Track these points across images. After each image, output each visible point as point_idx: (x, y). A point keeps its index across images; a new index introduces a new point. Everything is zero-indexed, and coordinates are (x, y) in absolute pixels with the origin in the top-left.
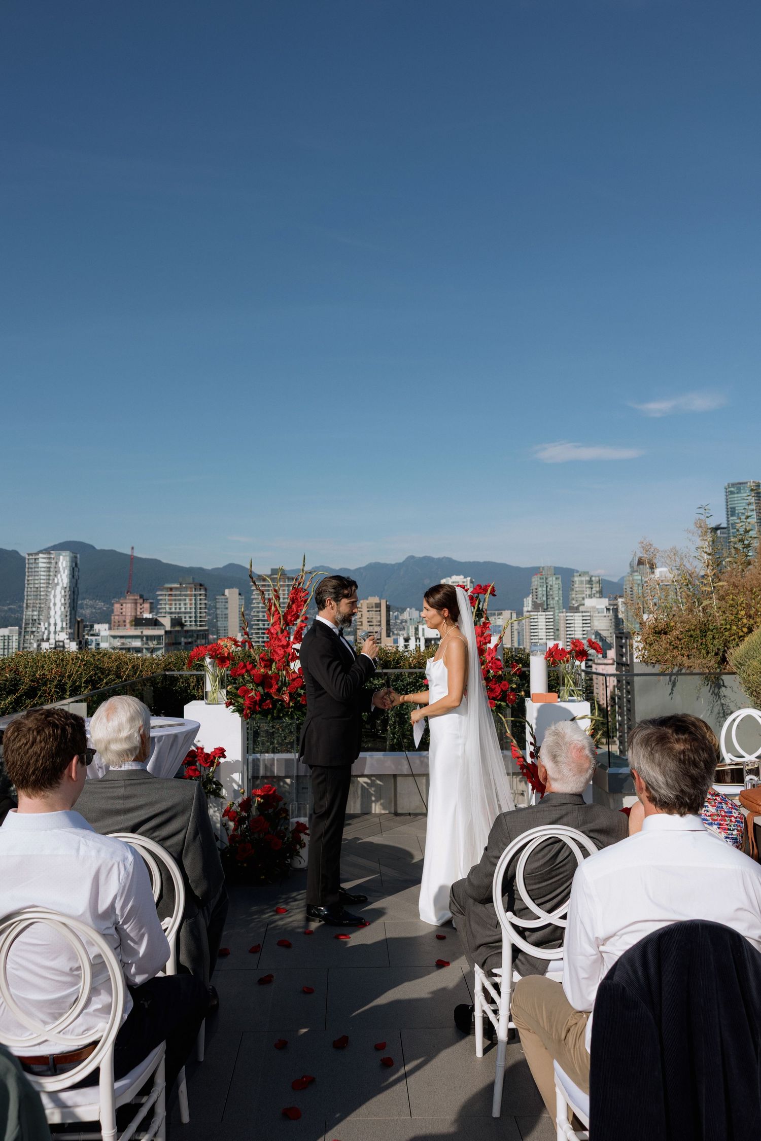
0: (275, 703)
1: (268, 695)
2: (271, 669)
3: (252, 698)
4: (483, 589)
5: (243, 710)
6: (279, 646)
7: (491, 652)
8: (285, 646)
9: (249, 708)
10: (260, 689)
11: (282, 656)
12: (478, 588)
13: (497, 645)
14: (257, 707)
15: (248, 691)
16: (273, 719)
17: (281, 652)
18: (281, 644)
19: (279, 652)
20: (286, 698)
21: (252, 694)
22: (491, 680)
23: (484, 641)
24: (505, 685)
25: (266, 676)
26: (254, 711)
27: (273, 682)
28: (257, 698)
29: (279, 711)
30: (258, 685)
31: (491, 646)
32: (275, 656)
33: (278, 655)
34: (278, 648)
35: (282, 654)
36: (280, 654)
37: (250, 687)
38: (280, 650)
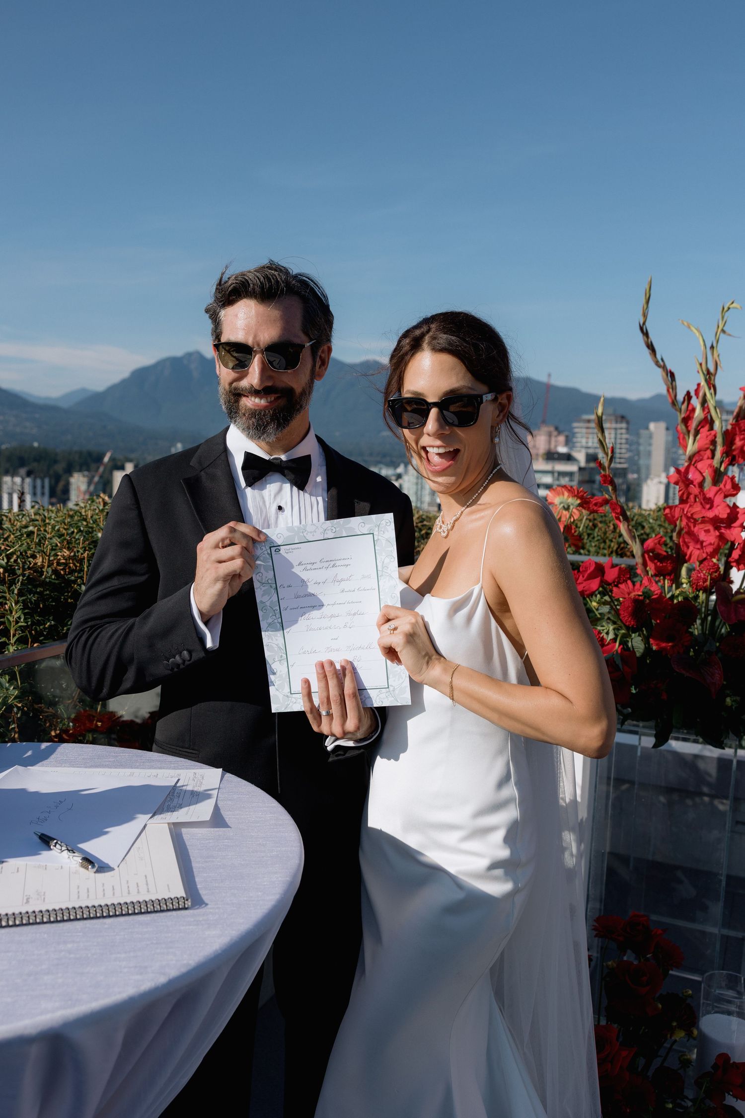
6: (704, 520)
8: (722, 521)
11: (710, 549)
17: (709, 537)
18: (710, 514)
19: (702, 536)
32: (691, 548)
33: (699, 546)
34: (701, 526)
35: (711, 544)
36: (704, 544)
37: (607, 633)
38: (707, 531)
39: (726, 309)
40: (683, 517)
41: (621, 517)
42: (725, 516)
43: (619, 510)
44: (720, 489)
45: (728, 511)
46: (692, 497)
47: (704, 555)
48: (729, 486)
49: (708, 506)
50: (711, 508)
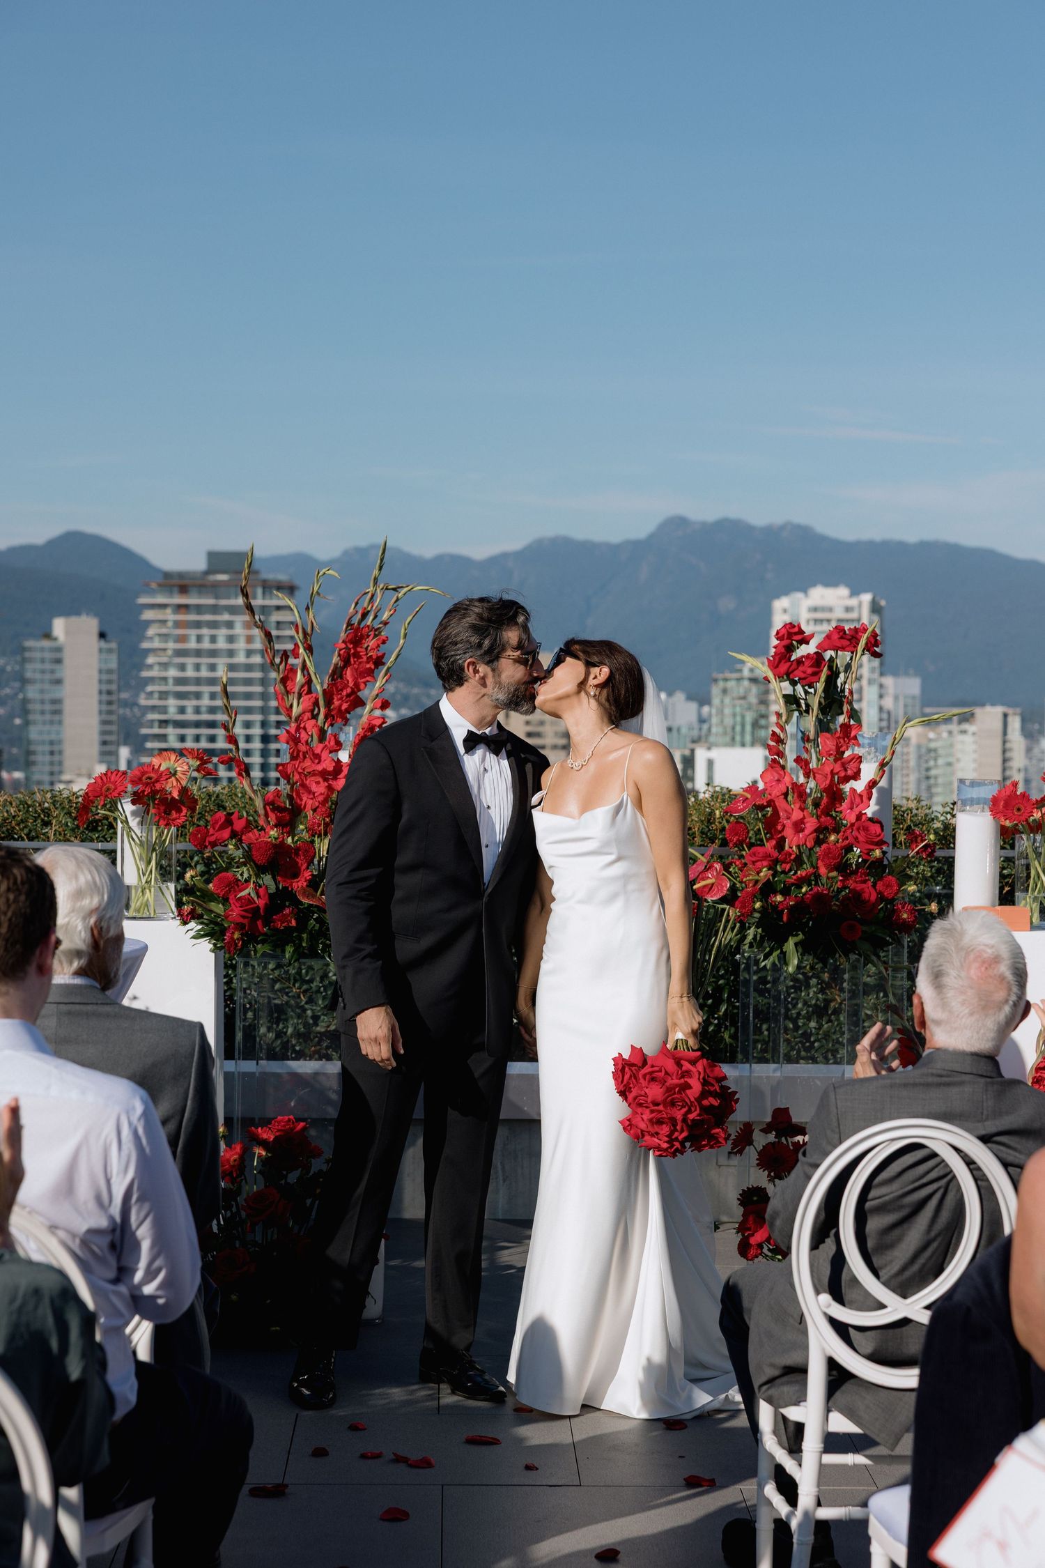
0: (304, 915)
1: (287, 895)
2: (292, 833)
3: (249, 900)
4: (849, 640)
5: (223, 931)
6: (313, 773)
7: (858, 800)
8: (329, 773)
9: (239, 926)
10: (267, 879)
11: (321, 798)
12: (836, 636)
13: (873, 784)
14: (259, 923)
15: (236, 885)
16: (300, 954)
18: (320, 768)
19: (314, 787)
21: (249, 890)
22: (855, 872)
23: (842, 774)
24: (889, 886)
25: (280, 847)
26: (251, 937)
27: (301, 861)
28: (261, 903)
29: (314, 938)
30: (260, 870)
31: (859, 786)
32: (305, 799)
33: (312, 796)
34: (313, 778)
35: (321, 794)
36: (316, 794)
37: (242, 875)
38: (318, 783)
39: (321, 573)
40: (295, 773)
41: (244, 774)
42: (331, 769)
43: (243, 767)
44: (326, 746)
45: (334, 764)
46: (301, 754)
47: (317, 804)
48: (333, 743)
49: (317, 761)
50: (319, 763)
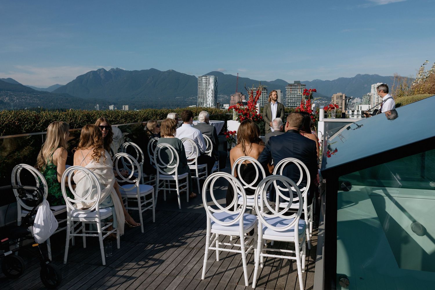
1: (247, 118)
20: (251, 119)
21: (243, 118)
30: (244, 115)
